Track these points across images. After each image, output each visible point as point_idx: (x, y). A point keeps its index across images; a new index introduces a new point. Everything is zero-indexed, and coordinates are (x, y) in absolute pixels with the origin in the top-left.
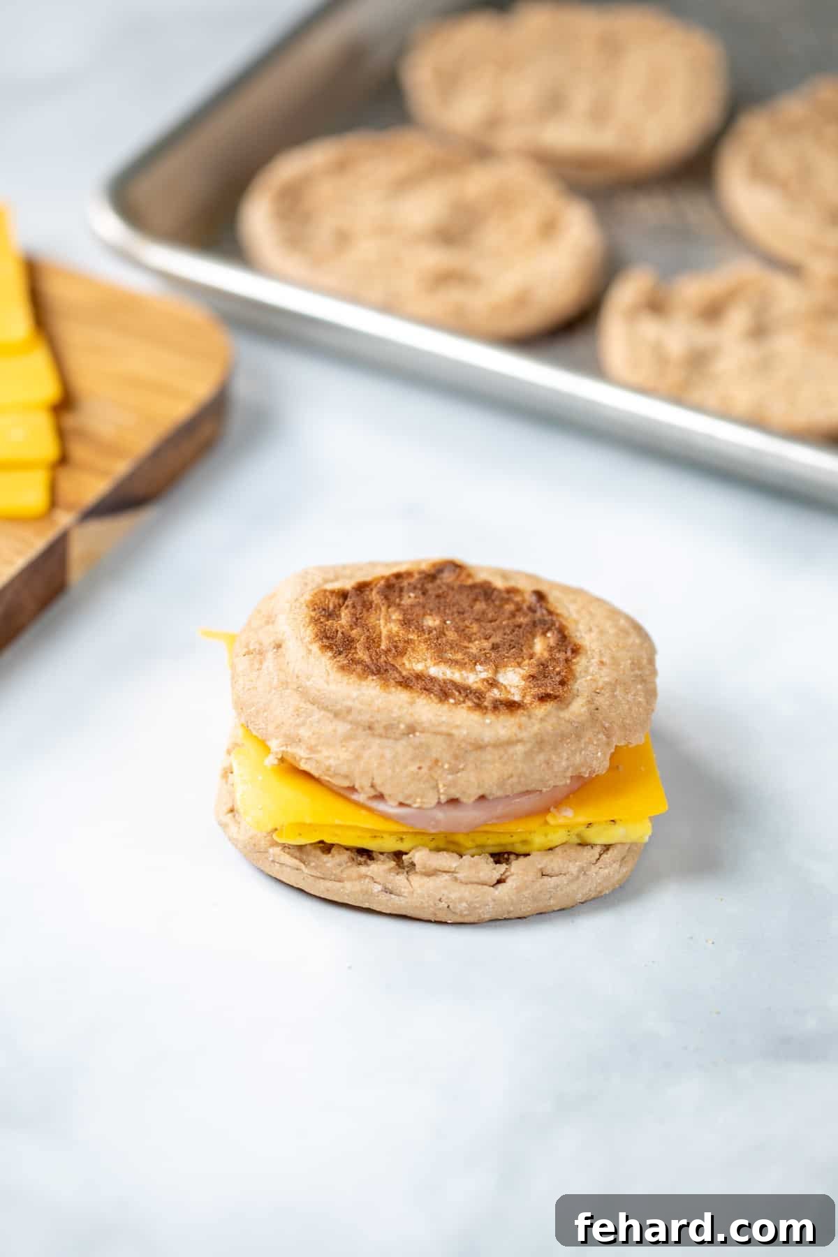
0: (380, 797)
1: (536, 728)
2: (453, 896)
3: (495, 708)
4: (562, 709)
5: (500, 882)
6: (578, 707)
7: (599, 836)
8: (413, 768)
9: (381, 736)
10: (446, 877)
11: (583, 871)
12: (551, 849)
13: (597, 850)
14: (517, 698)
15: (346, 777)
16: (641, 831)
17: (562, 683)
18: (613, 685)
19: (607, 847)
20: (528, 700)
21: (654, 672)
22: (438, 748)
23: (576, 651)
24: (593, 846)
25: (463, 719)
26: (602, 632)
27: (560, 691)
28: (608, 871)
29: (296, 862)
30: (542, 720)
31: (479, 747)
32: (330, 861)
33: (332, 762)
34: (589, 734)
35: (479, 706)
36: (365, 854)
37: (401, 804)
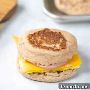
0: (40, 65)
1: (62, 53)
2: (53, 79)
3: (56, 50)
4: (65, 50)
5: (59, 76)
6: (67, 50)
7: (72, 68)
8: (45, 60)
9: (40, 56)
10: (51, 76)
11: (71, 73)
12: (66, 70)
13: (72, 70)
14: (59, 49)
15: (35, 62)
16: (78, 67)
17: (65, 46)
18: (72, 46)
19: (73, 69)
20: (60, 49)
21: (77, 43)
22: (48, 57)
23: (66, 41)
24: (71, 69)
25: (51, 52)
26: (69, 38)
27: (65, 47)
28: (74, 73)
29: (29, 75)
30: (63, 52)
31: (54, 56)
32: (35, 75)
33: (33, 60)
34: (69, 53)
35: (53, 50)
36: (39, 73)
37: (44, 66)
